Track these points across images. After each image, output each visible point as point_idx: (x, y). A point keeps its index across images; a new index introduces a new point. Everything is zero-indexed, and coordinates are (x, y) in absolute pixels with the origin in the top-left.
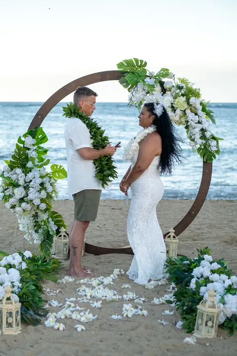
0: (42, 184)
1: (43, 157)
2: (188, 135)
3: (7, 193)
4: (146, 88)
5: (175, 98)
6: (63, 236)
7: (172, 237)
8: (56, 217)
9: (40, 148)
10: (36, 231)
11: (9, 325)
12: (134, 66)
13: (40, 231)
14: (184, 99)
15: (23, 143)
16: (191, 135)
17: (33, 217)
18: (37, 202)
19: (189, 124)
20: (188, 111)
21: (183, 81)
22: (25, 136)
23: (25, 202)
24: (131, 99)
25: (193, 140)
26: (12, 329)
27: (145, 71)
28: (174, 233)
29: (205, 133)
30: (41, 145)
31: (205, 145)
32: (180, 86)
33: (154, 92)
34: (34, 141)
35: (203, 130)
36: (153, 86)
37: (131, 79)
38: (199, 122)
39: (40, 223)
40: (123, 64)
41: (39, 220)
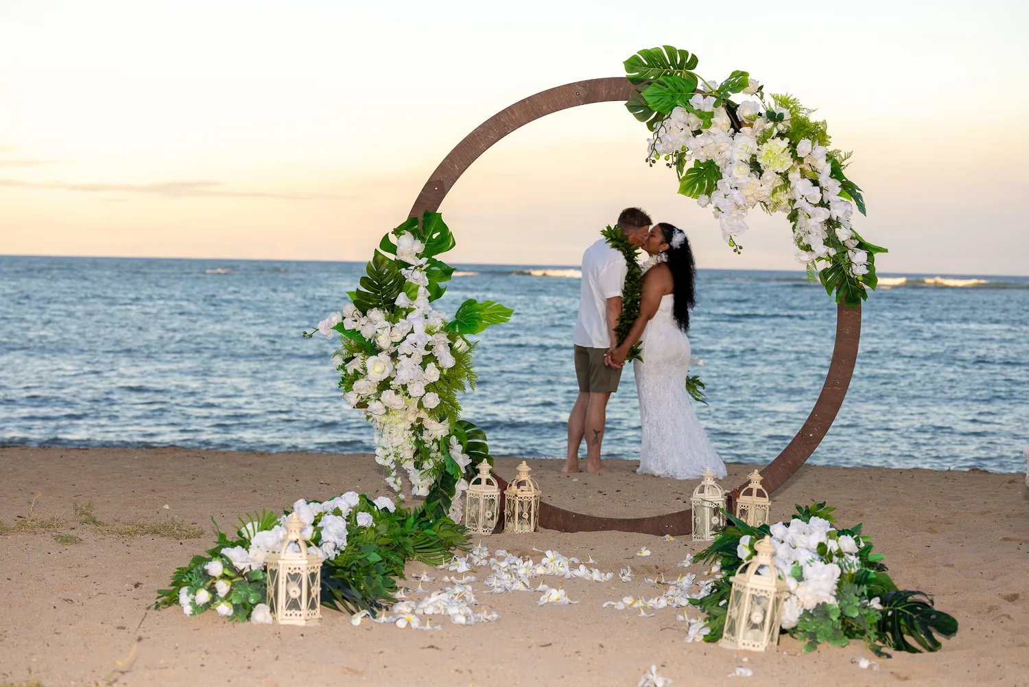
0: (428, 348)
1: (442, 284)
2: (796, 234)
3: (351, 368)
4: (693, 119)
5: (762, 140)
6: (484, 482)
7: (755, 492)
8: (470, 436)
9: (434, 263)
10: (418, 466)
11: (294, 605)
12: (666, 66)
13: (428, 465)
14: (784, 144)
15: (393, 249)
16: (802, 234)
17: (411, 430)
18: (416, 390)
19: (796, 206)
20: (794, 176)
21: (784, 102)
22: (397, 232)
23: (389, 388)
24: (653, 148)
25: (808, 248)
26: (298, 612)
27: (694, 79)
28: (762, 483)
29: (837, 230)
30: (438, 257)
31: (835, 260)
32: (774, 113)
33: (712, 129)
34: (419, 247)
35: (831, 224)
36: (712, 115)
37: (656, 99)
38: (824, 204)
39: (427, 446)
40: (639, 60)
41: (425, 437)
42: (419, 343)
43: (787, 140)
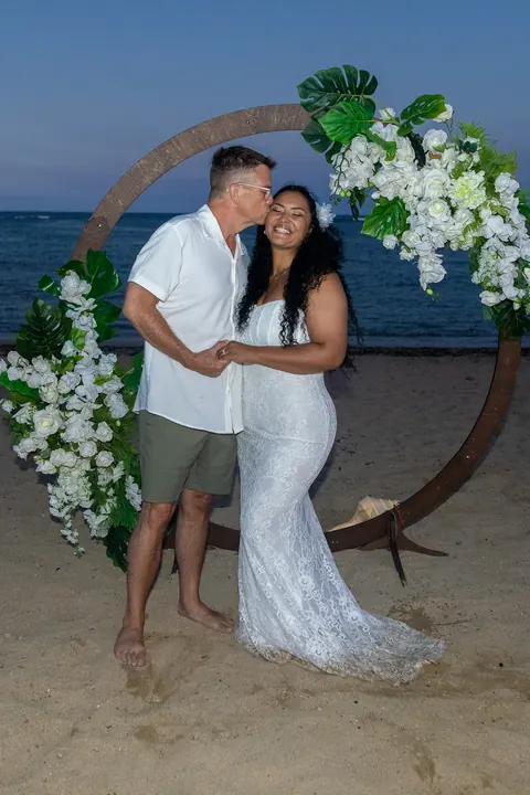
0: (101, 398)
1: (111, 326)
4: (376, 149)
5: (457, 174)
9: (101, 304)
10: (95, 509)
12: (343, 90)
13: (105, 509)
14: (480, 177)
16: (488, 274)
18: (88, 450)
19: (487, 245)
20: (485, 213)
25: (498, 289)
27: (371, 106)
29: (526, 269)
30: (106, 298)
31: (524, 303)
33: (398, 162)
34: (85, 287)
35: (521, 263)
36: (393, 145)
37: (334, 127)
38: (510, 243)
39: (104, 490)
40: (315, 83)
41: (101, 483)
42: (89, 397)
43: (482, 173)
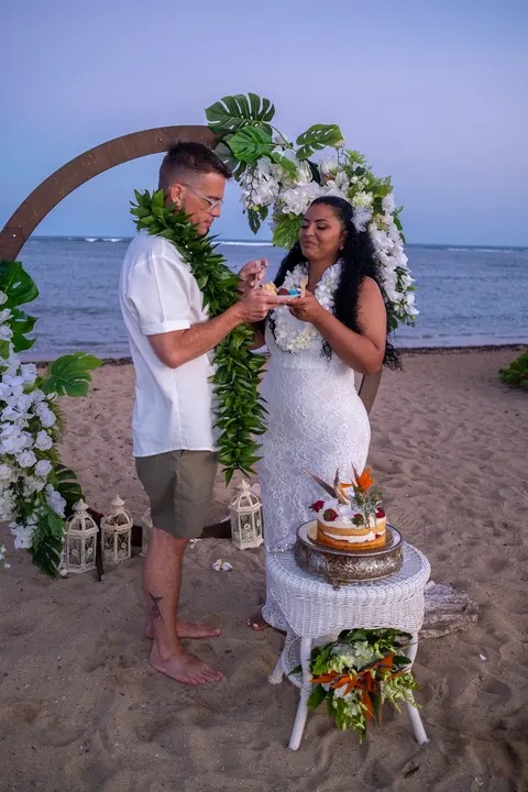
0: (30, 411)
1: (27, 336)
5: (352, 193)
8: (60, 476)
9: (17, 314)
12: (246, 115)
13: (32, 520)
14: (369, 197)
17: (10, 488)
18: (27, 459)
27: (269, 130)
29: (403, 276)
33: (296, 183)
34: (2, 298)
37: (242, 147)
39: (29, 501)
40: (222, 107)
41: (27, 493)
42: (22, 407)
